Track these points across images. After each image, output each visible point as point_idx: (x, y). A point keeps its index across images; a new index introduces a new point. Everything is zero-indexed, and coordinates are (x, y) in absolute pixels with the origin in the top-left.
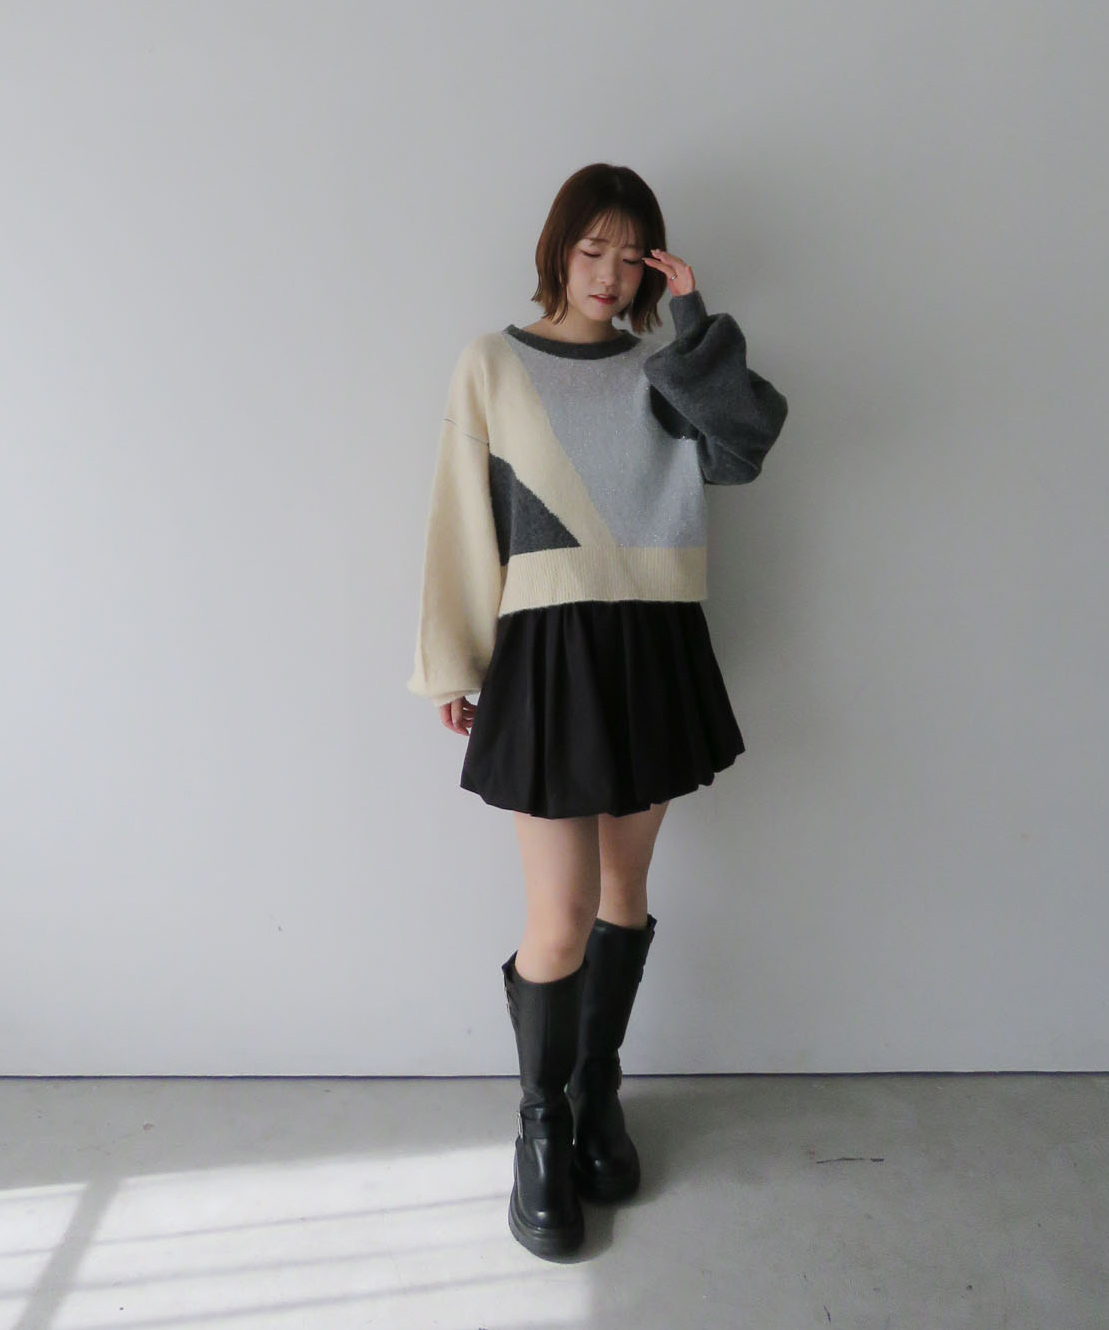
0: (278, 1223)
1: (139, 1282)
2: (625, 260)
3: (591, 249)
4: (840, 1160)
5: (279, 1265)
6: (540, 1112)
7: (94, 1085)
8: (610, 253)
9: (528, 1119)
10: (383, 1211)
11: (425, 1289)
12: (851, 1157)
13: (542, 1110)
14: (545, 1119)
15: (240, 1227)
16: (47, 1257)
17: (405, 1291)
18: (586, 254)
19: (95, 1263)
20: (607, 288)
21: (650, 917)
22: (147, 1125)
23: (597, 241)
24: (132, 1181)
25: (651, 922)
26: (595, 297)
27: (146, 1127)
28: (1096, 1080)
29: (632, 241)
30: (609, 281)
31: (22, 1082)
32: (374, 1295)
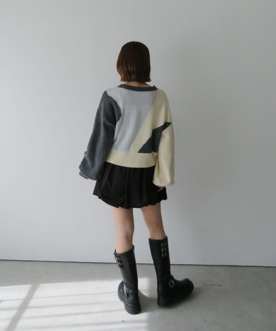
0: (76, 295)
1: (43, 307)
4: (211, 285)
5: (76, 305)
7: (35, 263)
10: (101, 294)
11: (110, 311)
12: (214, 284)
16: (22, 301)
19: (33, 302)
22: (47, 272)
31: (18, 261)
32: (98, 312)
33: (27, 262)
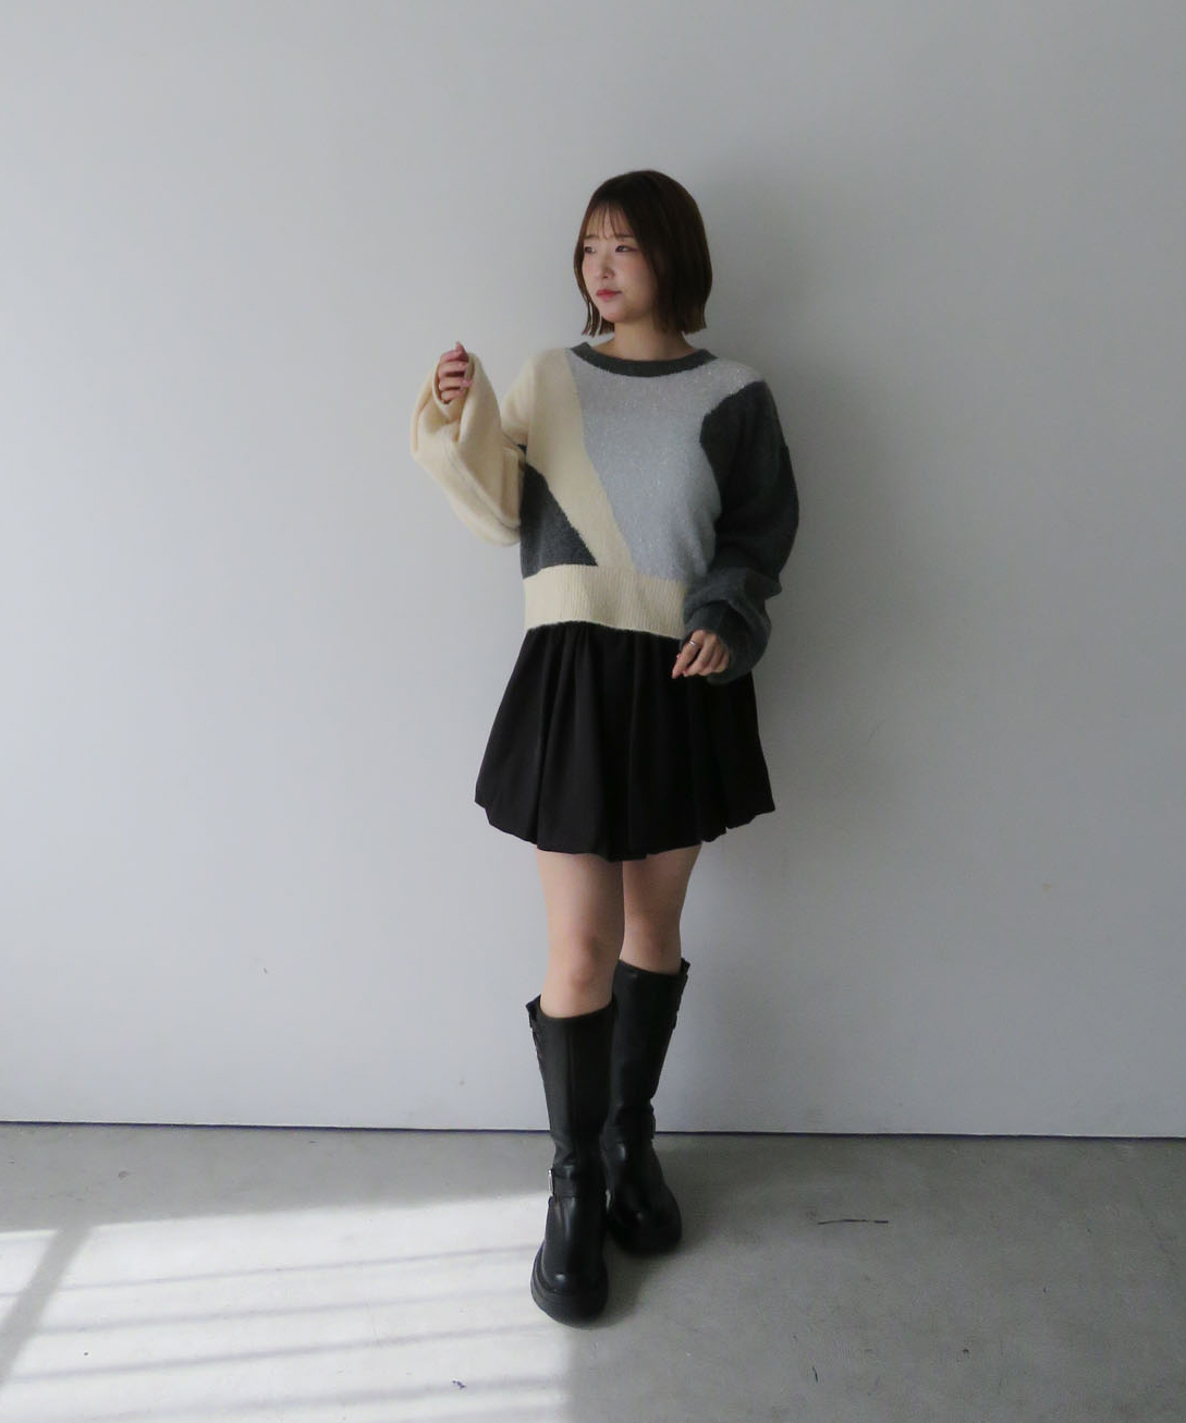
0: (255, 1272)
1: (108, 1326)
4: (841, 1221)
5: (251, 1314)
6: (569, 1169)
7: (70, 1132)
9: (559, 1176)
10: (361, 1263)
11: (399, 1341)
12: (854, 1218)
13: (571, 1167)
14: (574, 1176)
16: (11, 1302)
17: (379, 1343)
19: (61, 1307)
21: (683, 960)
22: (123, 1173)
24: (104, 1228)
25: (685, 965)
27: (122, 1175)
28: (1119, 1146)
32: (346, 1347)
33: (34, 1128)
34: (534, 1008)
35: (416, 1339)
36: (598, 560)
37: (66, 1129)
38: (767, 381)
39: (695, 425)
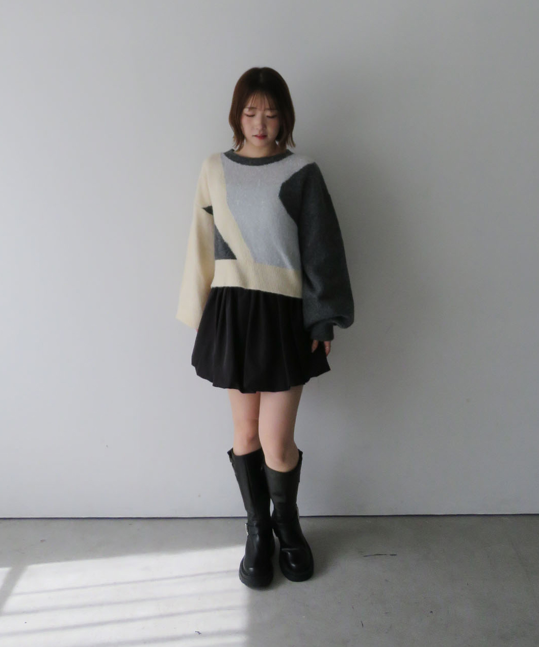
1: (35, 611)
2: (268, 117)
3: (249, 113)
4: (376, 555)
8: (259, 114)
9: (251, 526)
12: (381, 554)
13: (256, 522)
14: (257, 526)
15: (84, 587)
17: (161, 616)
18: (248, 116)
20: (260, 132)
23: (251, 108)
26: (256, 136)
27: (42, 541)
28: (503, 518)
29: (268, 107)
30: (259, 127)
34: (231, 453)
35: (179, 614)
36: (237, 257)
37: (16, 521)
38: (317, 163)
39: (277, 188)
